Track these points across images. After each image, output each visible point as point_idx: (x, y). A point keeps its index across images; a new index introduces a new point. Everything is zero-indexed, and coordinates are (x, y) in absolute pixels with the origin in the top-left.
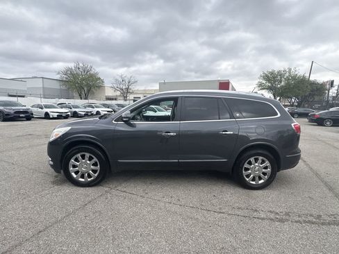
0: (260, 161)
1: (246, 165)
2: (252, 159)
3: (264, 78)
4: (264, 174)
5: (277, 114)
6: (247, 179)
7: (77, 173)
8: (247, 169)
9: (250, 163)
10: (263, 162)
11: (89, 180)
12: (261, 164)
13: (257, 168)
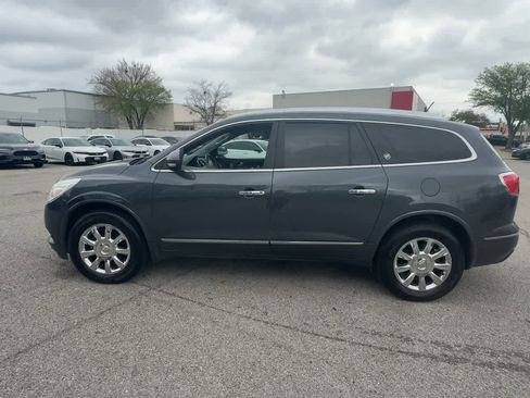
0: (429, 247)
1: (400, 254)
2: (413, 243)
3: (487, 82)
4: (438, 272)
5: (470, 155)
6: (403, 281)
7: (92, 258)
8: (402, 262)
9: (409, 250)
10: (435, 248)
11: (113, 271)
12: (432, 252)
13: (422, 260)
